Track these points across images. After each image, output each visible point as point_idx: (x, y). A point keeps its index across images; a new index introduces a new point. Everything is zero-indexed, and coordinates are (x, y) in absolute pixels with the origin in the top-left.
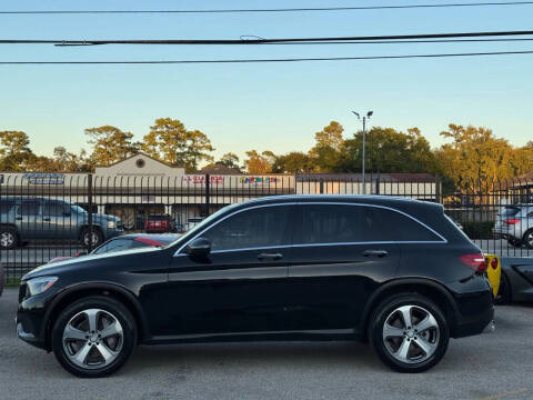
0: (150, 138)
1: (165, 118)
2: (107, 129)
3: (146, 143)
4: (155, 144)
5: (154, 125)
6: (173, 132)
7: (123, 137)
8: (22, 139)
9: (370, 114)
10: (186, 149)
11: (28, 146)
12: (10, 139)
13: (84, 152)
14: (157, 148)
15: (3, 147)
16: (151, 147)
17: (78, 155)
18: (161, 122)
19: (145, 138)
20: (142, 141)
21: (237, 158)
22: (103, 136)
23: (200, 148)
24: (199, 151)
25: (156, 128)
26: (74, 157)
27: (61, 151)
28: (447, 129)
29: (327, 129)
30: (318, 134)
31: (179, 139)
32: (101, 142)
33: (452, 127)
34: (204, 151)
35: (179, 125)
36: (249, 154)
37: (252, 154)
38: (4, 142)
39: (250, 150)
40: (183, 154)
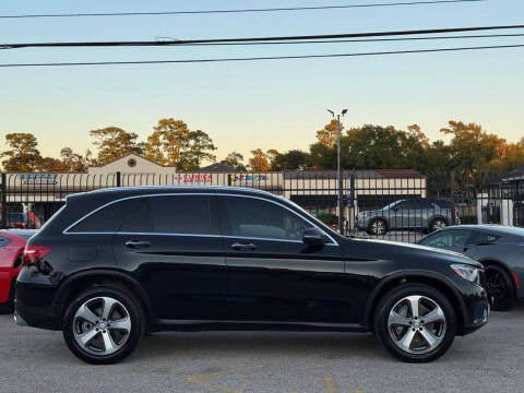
0: (154, 138)
1: (168, 118)
2: (111, 130)
3: (151, 143)
4: (159, 144)
5: (157, 125)
6: (176, 132)
7: (127, 138)
8: (30, 140)
9: (344, 112)
10: (189, 149)
11: (36, 148)
12: (18, 141)
13: (89, 153)
14: (161, 148)
15: (12, 149)
16: (155, 147)
17: (84, 156)
18: (164, 123)
19: (150, 138)
20: (146, 141)
21: (241, 157)
22: (109, 136)
23: (203, 147)
24: (202, 151)
25: (160, 128)
26: (80, 157)
27: (67, 152)
28: (447, 126)
29: (327, 128)
30: (319, 133)
31: (183, 139)
32: (106, 143)
33: (452, 123)
34: (206, 151)
35: (181, 125)
36: (254, 152)
37: (258, 152)
38: (13, 144)
39: (255, 149)
40: (186, 154)
